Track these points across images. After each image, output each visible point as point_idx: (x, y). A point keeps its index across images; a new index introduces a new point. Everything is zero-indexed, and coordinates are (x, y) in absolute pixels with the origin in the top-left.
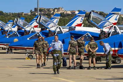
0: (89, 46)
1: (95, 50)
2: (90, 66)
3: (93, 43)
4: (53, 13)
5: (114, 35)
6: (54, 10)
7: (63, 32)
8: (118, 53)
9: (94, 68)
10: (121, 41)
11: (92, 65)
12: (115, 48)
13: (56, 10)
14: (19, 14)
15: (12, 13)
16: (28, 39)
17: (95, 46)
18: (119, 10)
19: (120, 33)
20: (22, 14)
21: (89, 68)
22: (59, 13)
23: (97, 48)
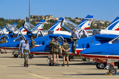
0: (63, 47)
1: (68, 50)
2: (64, 64)
3: (66, 44)
4: (45, 19)
5: (83, 37)
6: (45, 17)
7: (44, 35)
8: (81, 53)
9: (68, 64)
10: (89, 42)
11: (66, 63)
12: (83, 48)
13: (47, 17)
14: (17, 20)
15: (11, 20)
16: (14, 41)
17: (68, 47)
18: (92, 17)
19: (88, 36)
20: (19, 21)
21: (63, 65)
22: (50, 19)
23: (70, 49)
